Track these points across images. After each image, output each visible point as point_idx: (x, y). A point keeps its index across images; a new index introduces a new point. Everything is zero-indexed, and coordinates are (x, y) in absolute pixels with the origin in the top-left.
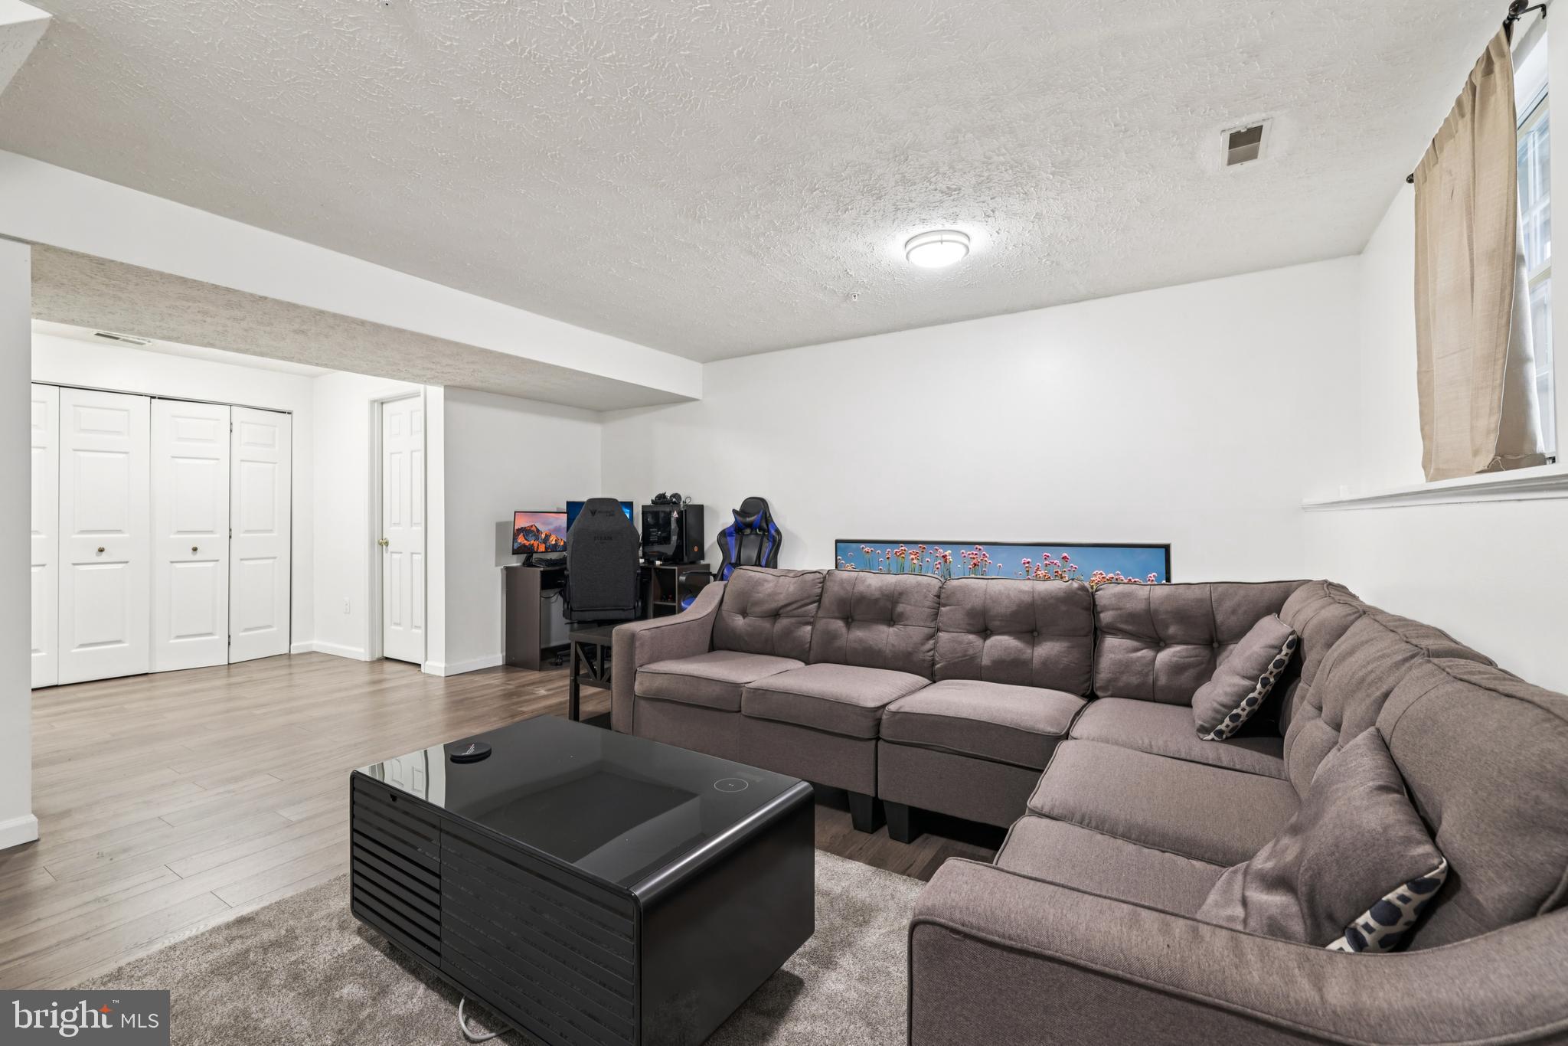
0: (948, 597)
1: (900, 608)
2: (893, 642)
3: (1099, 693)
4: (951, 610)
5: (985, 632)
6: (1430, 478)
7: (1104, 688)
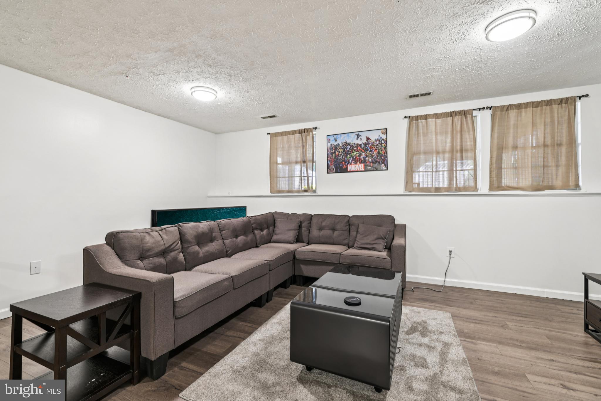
0: (224, 227)
1: (214, 234)
2: (217, 248)
3: (258, 246)
4: (226, 232)
5: (236, 237)
6: (271, 192)
7: (259, 244)
